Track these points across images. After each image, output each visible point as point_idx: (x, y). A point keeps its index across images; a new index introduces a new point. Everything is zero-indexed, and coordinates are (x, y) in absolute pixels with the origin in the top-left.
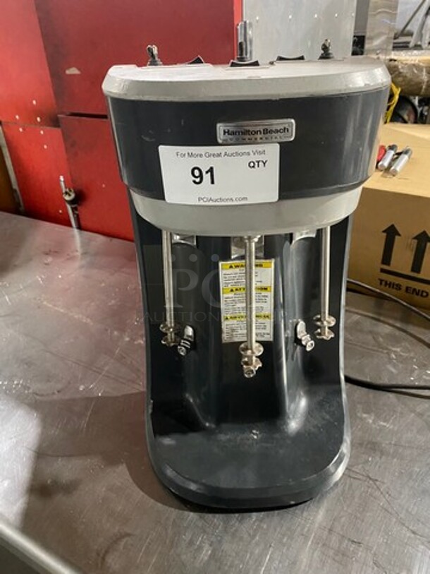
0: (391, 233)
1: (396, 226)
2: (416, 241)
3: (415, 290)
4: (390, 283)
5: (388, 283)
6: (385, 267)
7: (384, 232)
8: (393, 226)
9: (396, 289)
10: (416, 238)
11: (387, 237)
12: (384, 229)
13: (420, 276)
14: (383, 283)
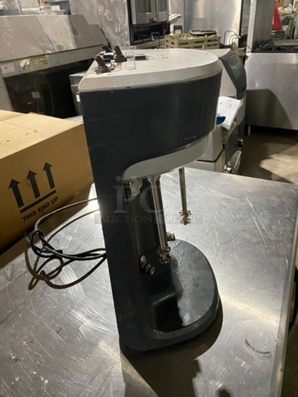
0: (14, 185)
1: (14, 179)
2: (29, 179)
3: (42, 207)
4: (29, 215)
5: (28, 215)
6: (22, 208)
7: (10, 187)
8: (13, 180)
9: (34, 215)
10: (28, 178)
11: (13, 189)
12: (8, 186)
13: (41, 197)
14: (26, 218)
